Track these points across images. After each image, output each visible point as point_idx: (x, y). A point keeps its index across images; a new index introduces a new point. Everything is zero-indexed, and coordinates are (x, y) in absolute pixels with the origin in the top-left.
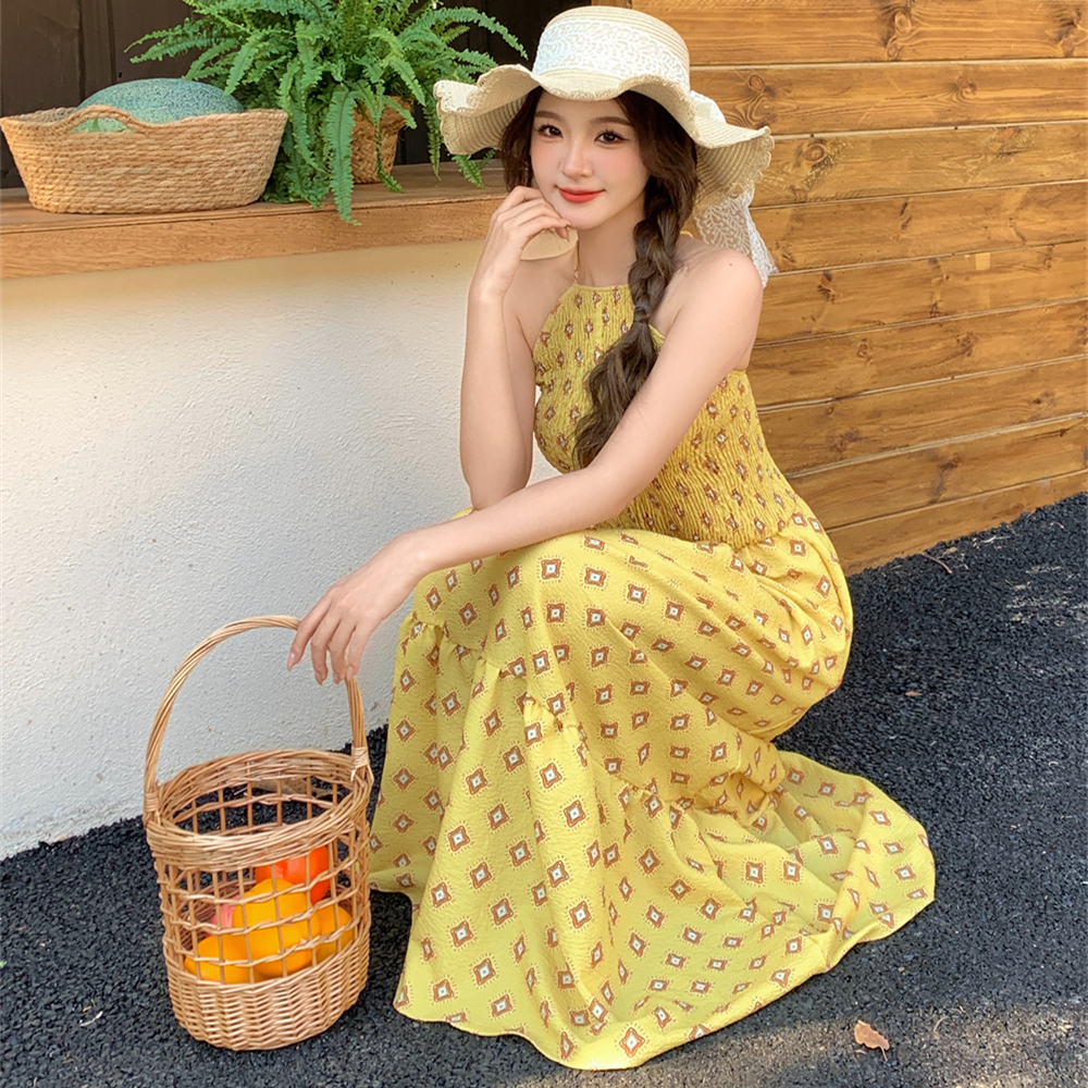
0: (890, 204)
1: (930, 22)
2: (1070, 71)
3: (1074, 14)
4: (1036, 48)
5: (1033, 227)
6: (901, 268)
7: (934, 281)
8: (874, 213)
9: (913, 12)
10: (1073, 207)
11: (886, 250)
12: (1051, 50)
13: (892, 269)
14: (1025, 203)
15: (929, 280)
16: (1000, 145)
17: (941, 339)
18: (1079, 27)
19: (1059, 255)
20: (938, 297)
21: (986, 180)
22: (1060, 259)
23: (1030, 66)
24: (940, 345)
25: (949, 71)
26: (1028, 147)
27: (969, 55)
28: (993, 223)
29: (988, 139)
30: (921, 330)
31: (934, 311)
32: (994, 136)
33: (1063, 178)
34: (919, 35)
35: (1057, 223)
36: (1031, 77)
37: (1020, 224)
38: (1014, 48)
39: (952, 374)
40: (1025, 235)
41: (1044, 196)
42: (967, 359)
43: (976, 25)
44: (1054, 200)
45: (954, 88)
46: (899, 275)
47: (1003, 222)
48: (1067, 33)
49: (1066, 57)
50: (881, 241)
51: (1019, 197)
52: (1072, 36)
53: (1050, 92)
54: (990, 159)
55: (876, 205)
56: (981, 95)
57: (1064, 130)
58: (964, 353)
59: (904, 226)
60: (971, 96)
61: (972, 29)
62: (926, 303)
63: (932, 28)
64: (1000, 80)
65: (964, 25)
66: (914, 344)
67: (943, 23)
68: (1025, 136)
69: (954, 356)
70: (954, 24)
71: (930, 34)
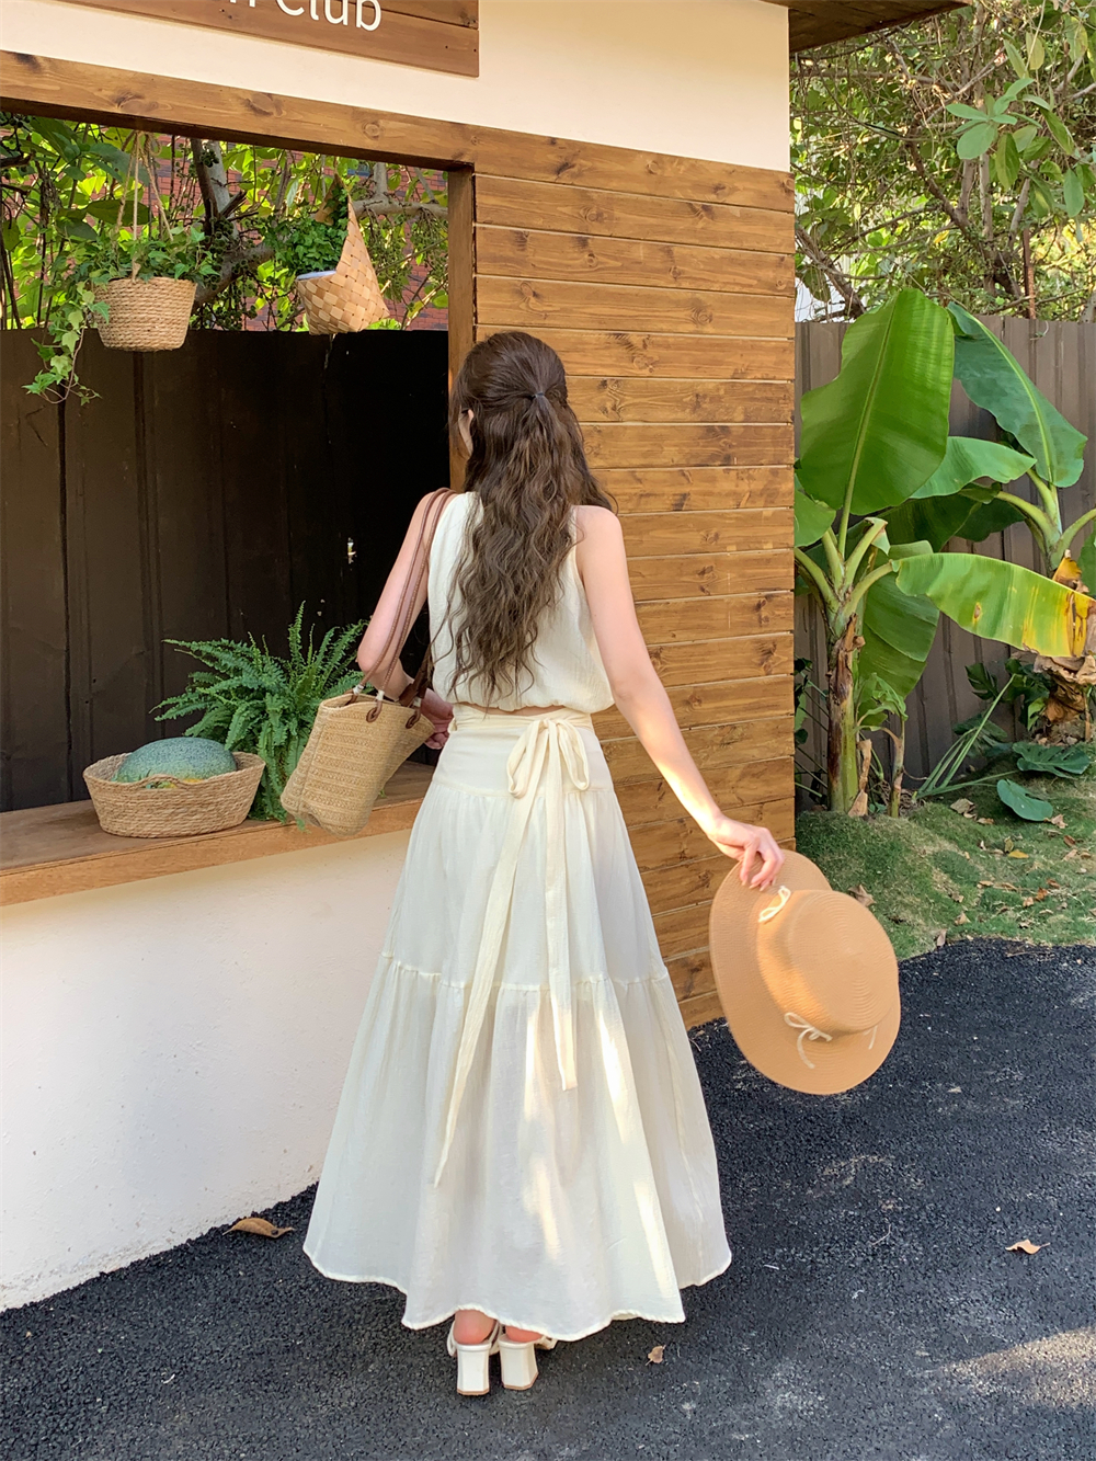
0: (651, 785)
1: (675, 661)
2: (770, 684)
3: (771, 646)
4: (746, 671)
5: (749, 792)
6: (659, 828)
7: (682, 835)
8: (640, 790)
9: (662, 655)
10: (774, 777)
11: (649, 816)
12: (756, 671)
13: (653, 829)
14: (743, 776)
15: (678, 835)
16: (721, 738)
17: (687, 877)
18: (775, 654)
19: (767, 811)
20: (685, 846)
21: (714, 762)
22: (767, 814)
23: (743, 684)
24: (688, 880)
25: (684, 692)
26: (742, 738)
27: (698, 680)
28: (720, 791)
29: (711, 735)
30: (674, 871)
31: (682, 856)
32: (716, 732)
33: (769, 756)
34: (666, 670)
35: (766, 788)
36: (743, 691)
37: (739, 791)
38: (730, 672)
39: (697, 902)
40: (743, 798)
41: (755, 771)
42: (706, 890)
43: (703, 660)
44: (762, 773)
45: (688, 703)
46: (658, 832)
47: (727, 791)
48: (767, 659)
49: (767, 675)
50: (644, 810)
51: (737, 772)
52: (770, 661)
53: (755, 700)
54: (715, 748)
55: (640, 786)
56: (704, 706)
57: (768, 725)
58: (703, 885)
59: (660, 799)
60: (698, 707)
61: (701, 663)
62: (678, 851)
63: (674, 665)
64: (720, 695)
65: (696, 661)
66: (669, 882)
67: (681, 661)
68: (740, 731)
69: (697, 888)
70: (688, 661)
71: (672, 669)
